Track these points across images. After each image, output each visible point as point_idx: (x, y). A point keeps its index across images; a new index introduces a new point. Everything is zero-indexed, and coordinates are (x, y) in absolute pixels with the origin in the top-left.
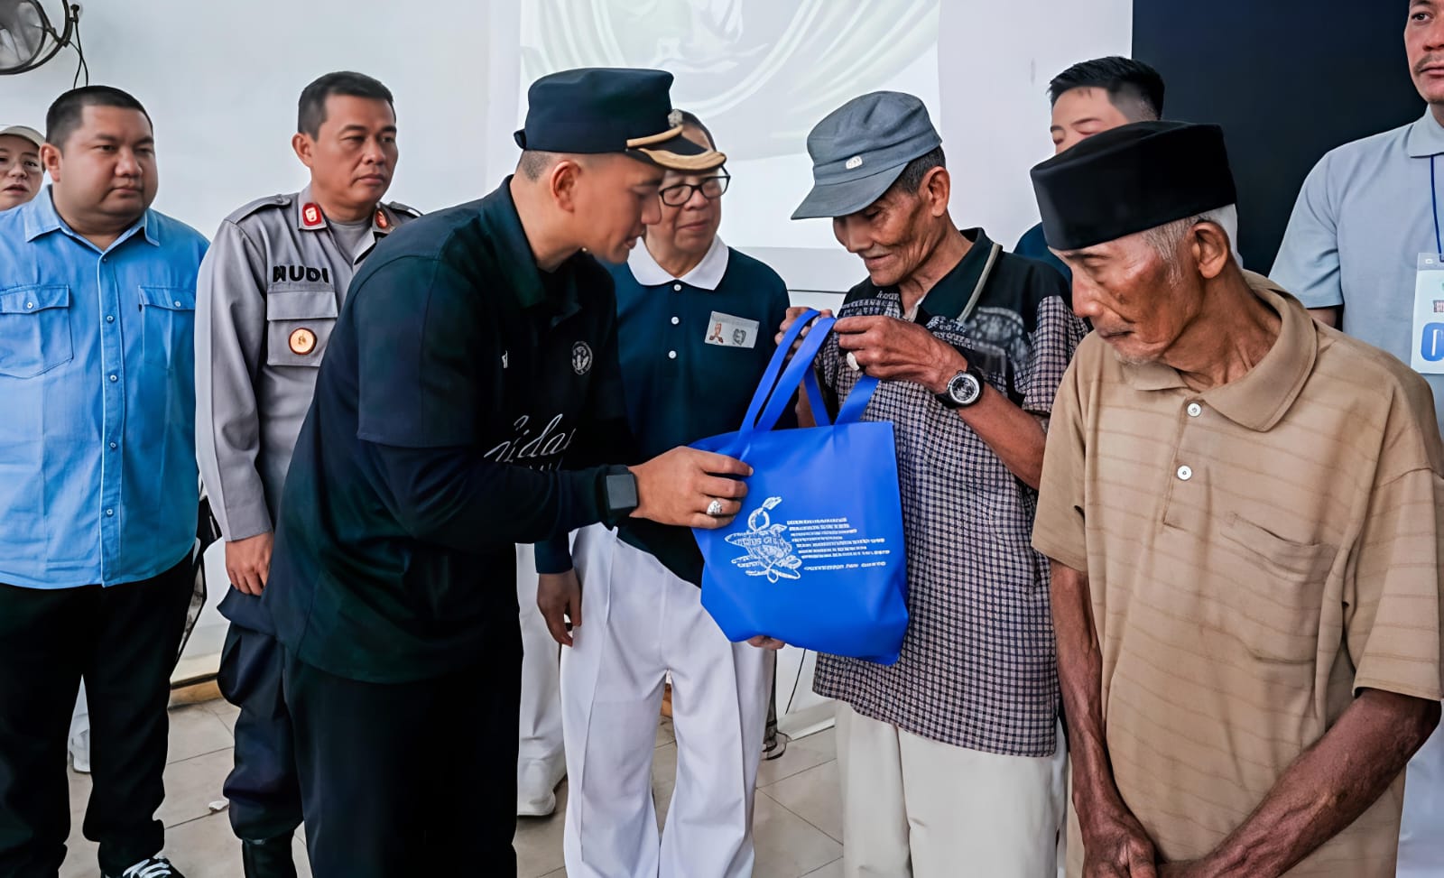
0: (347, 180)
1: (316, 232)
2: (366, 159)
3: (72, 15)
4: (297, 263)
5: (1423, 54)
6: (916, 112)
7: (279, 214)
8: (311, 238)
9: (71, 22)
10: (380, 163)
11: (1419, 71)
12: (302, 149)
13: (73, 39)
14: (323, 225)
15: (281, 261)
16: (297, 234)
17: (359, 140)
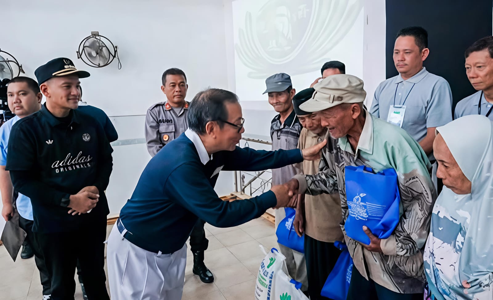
0: (172, 96)
1: (169, 110)
2: (176, 91)
3: (116, 50)
4: (165, 119)
5: (398, 62)
6: (289, 78)
7: (161, 107)
8: (168, 112)
9: (115, 51)
10: (180, 91)
11: (397, 66)
12: (163, 90)
13: (116, 56)
14: (170, 109)
15: (161, 118)
16: (165, 111)
17: (174, 86)
